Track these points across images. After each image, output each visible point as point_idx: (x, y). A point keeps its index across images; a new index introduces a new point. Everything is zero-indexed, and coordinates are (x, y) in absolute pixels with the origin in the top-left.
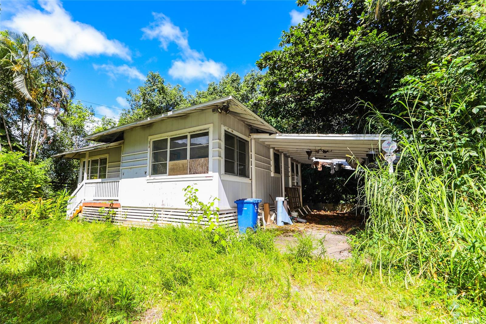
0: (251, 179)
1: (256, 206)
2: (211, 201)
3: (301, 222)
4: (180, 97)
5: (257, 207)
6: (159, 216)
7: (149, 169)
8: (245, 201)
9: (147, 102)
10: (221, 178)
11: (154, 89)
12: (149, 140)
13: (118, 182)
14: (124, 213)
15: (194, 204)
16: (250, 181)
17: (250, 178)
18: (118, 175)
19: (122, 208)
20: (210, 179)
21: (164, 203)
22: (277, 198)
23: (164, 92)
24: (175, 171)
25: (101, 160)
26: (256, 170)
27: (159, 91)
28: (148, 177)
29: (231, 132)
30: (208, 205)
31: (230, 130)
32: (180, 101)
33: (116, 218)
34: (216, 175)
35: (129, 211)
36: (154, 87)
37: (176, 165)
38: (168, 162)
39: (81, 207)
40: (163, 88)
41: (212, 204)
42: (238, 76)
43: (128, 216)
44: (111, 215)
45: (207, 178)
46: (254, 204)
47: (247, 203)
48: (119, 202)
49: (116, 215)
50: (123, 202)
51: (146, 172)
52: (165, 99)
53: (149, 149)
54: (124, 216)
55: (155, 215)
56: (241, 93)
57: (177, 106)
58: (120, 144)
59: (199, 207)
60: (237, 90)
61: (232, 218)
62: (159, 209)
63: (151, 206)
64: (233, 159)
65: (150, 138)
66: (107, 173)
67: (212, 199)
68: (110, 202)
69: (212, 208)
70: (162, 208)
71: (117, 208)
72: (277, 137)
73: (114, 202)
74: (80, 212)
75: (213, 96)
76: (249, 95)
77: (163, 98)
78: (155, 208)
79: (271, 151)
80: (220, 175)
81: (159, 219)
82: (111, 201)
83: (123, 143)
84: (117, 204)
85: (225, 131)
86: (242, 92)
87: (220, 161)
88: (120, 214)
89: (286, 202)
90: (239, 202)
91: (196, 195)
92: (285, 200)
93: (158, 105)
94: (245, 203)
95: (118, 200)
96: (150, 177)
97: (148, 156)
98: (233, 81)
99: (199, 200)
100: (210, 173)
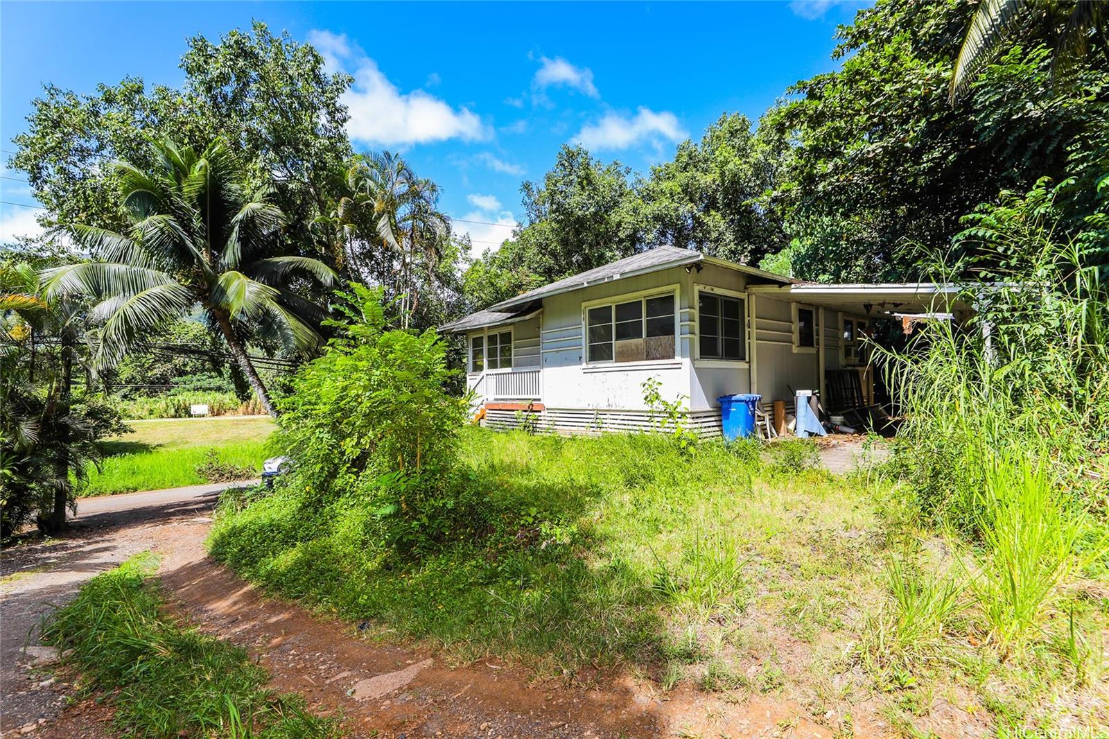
0: (749, 362)
1: (750, 406)
2: (678, 400)
3: (845, 433)
4: (620, 187)
5: (754, 407)
6: (604, 421)
7: (585, 352)
8: (734, 398)
9: (559, 209)
10: (693, 364)
11: (571, 182)
12: (583, 308)
13: (539, 372)
14: (551, 419)
15: (656, 403)
16: (747, 366)
17: (747, 360)
18: (536, 362)
19: (546, 412)
20: (678, 367)
21: (610, 403)
22: (798, 392)
23: (590, 183)
24: (626, 356)
25: (502, 335)
26: (758, 346)
27: (580, 183)
28: (584, 365)
29: (710, 291)
30: (675, 405)
31: (708, 289)
32: (621, 195)
33: (538, 426)
34: (687, 361)
35: (557, 415)
36: (571, 178)
37: (626, 346)
38: (613, 342)
39: (482, 410)
40: (587, 177)
41: (679, 403)
42: (744, 120)
43: (557, 423)
44: (531, 421)
45: (674, 366)
46: (747, 402)
47: (736, 401)
48: (542, 402)
49: (539, 422)
50: (548, 402)
51: (580, 358)
52: (593, 198)
53: (583, 323)
54: (551, 423)
55: (598, 421)
56: (752, 160)
57: (616, 209)
58: (539, 314)
59: (662, 408)
60: (743, 152)
61: (714, 424)
62: (603, 412)
63: (591, 408)
64: (715, 333)
65: (584, 305)
66: (513, 358)
67: (680, 397)
68: (527, 403)
69: (678, 410)
70: (608, 410)
71: (540, 411)
72: (793, 291)
73: (534, 402)
74: (482, 418)
75: (688, 174)
76: (771, 161)
77: (590, 197)
78: (598, 410)
79: (794, 306)
80: (693, 360)
81: (604, 425)
82: (530, 402)
83: (542, 312)
84: (538, 404)
85: (700, 292)
86: (756, 156)
87: (691, 340)
88: (545, 419)
89: (814, 399)
90: (725, 399)
91: (658, 391)
92: (813, 394)
93: (580, 213)
94: (733, 401)
95: (539, 400)
96: (587, 364)
97: (583, 333)
98: (733, 134)
99: (662, 399)
100: (678, 359)
